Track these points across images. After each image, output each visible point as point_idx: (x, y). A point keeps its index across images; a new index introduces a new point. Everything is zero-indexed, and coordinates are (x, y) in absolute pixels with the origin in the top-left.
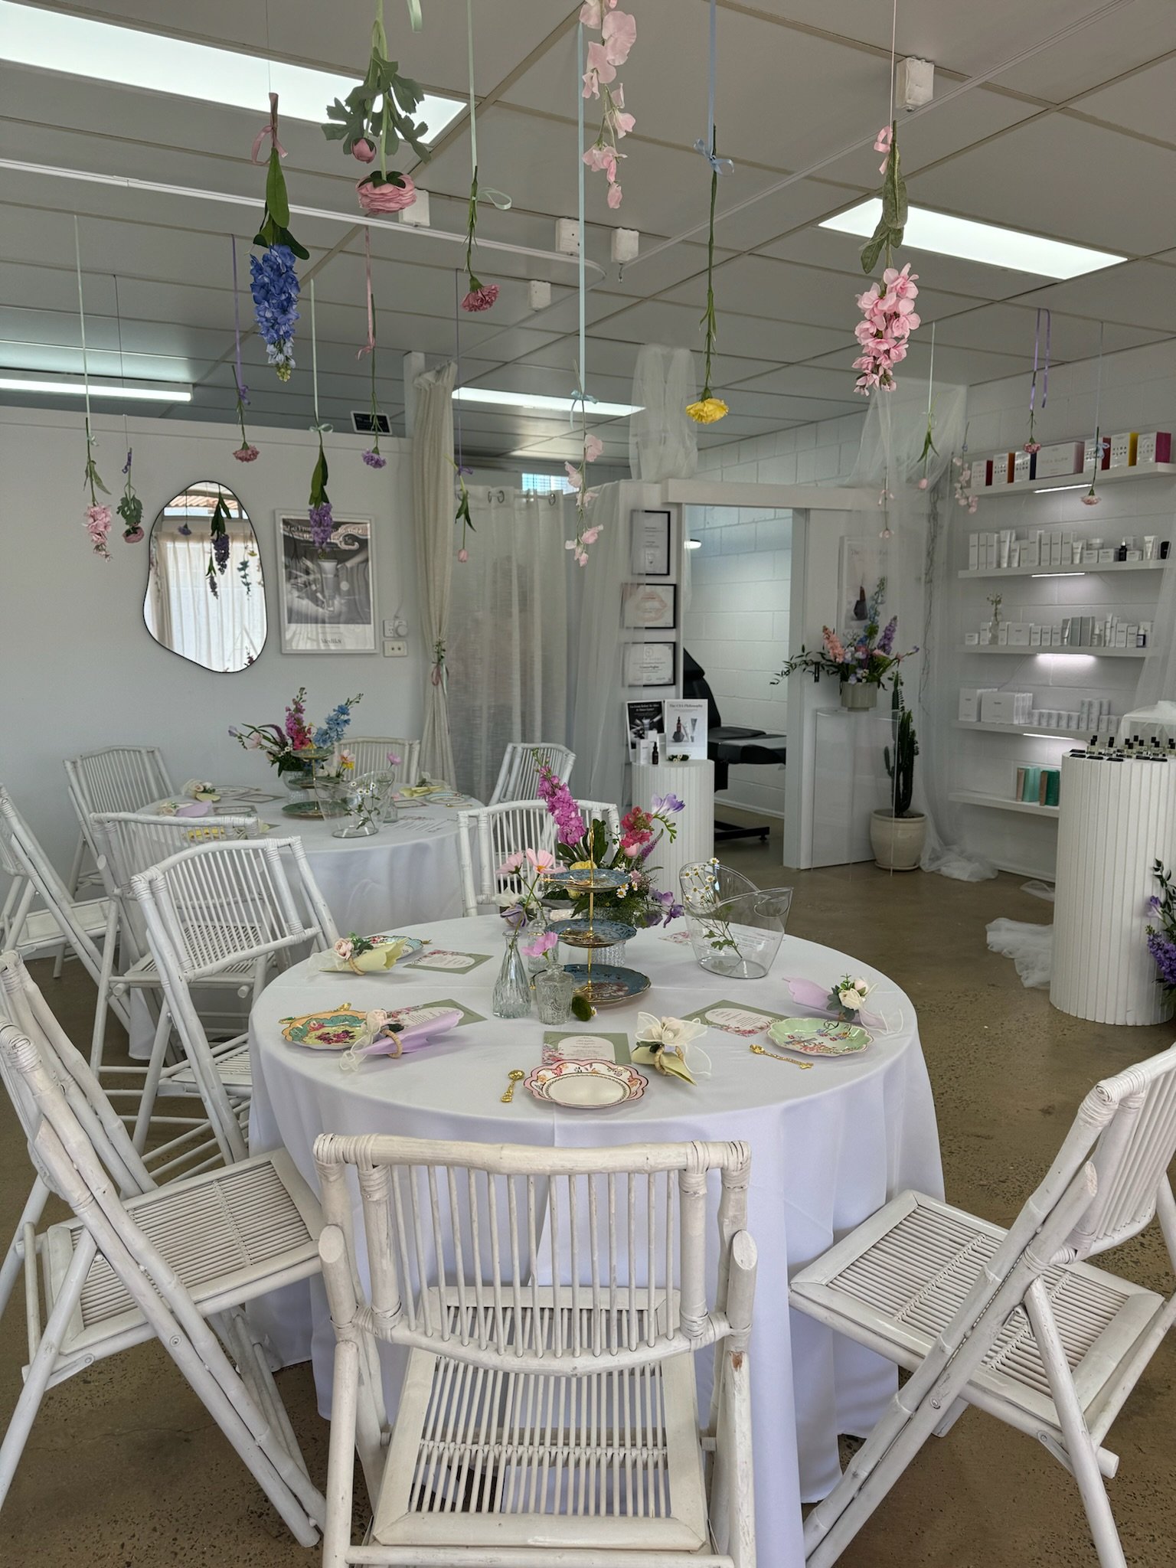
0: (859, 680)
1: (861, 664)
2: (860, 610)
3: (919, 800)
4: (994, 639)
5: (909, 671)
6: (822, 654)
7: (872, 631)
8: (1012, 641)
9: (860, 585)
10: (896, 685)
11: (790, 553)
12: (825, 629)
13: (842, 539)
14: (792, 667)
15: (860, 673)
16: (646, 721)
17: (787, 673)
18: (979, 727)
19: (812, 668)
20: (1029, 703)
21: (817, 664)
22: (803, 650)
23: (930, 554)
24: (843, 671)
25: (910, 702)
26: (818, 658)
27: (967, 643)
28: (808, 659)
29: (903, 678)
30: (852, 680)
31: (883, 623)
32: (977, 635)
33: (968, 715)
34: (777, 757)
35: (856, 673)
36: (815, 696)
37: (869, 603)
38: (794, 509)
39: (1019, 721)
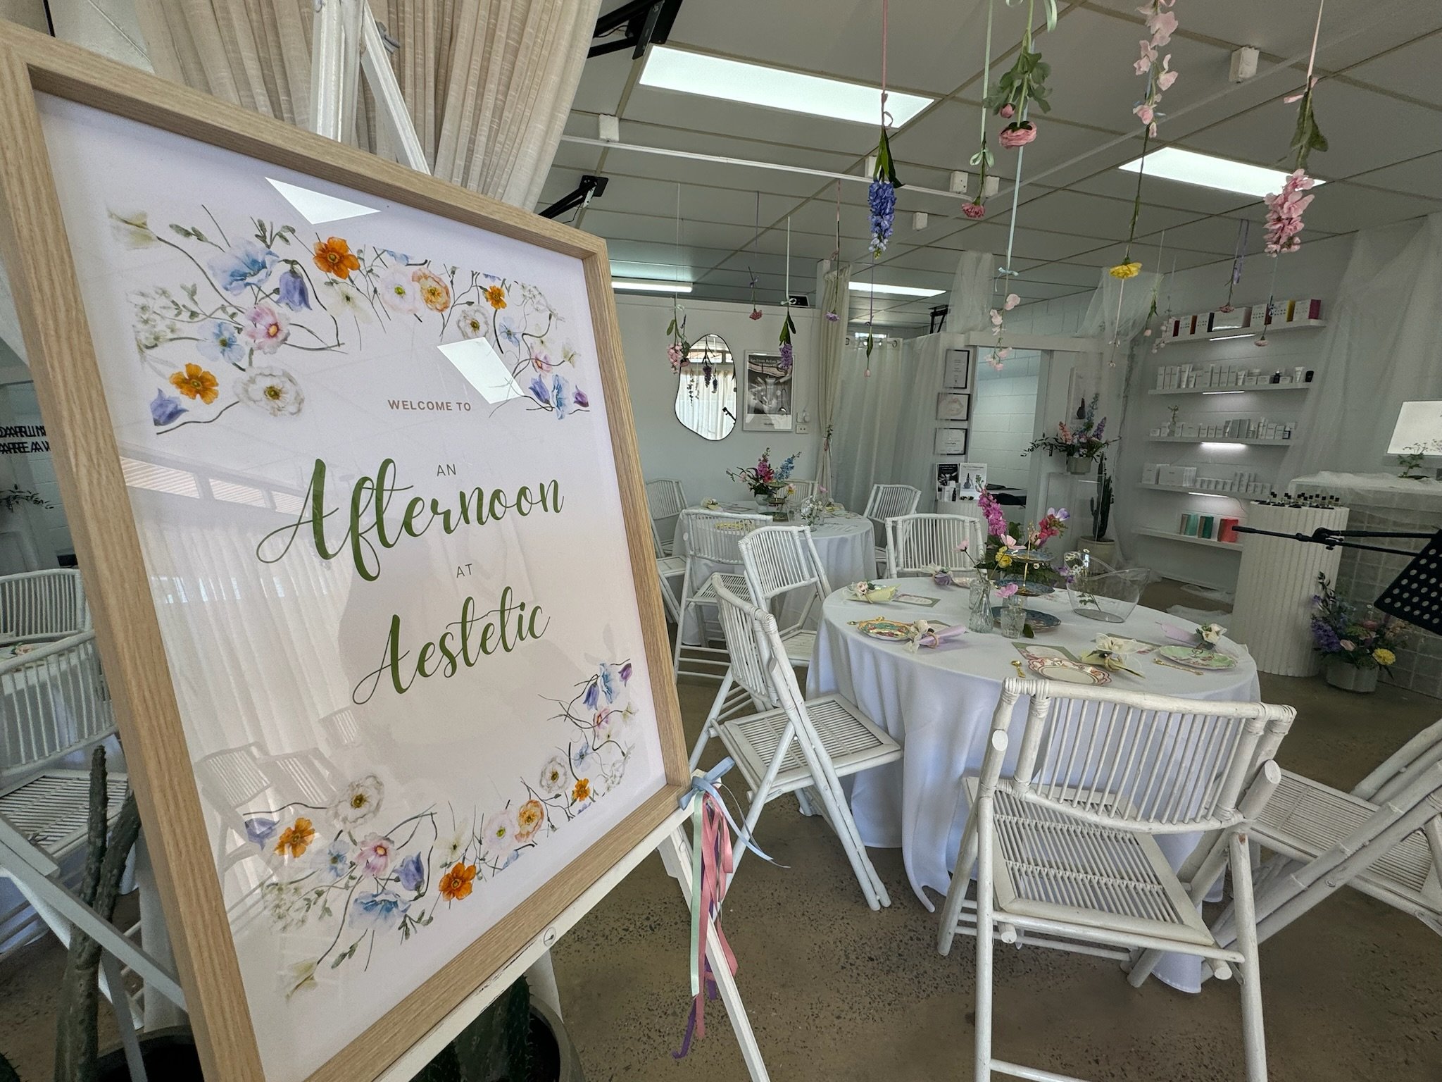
0: (1081, 456)
1: (1083, 445)
2: (1081, 413)
3: (1110, 531)
4: (1172, 433)
5: (1109, 452)
6: (1056, 440)
7: (1089, 426)
8: (1182, 435)
9: (1081, 397)
10: (1101, 460)
11: (1037, 379)
12: (1061, 424)
13: (1072, 370)
14: (1035, 447)
15: (1082, 451)
16: (948, 476)
17: (1032, 450)
18: (1157, 487)
19: (1049, 447)
20: (1193, 474)
21: (1051, 445)
22: (1044, 436)
23: (1128, 380)
24: (1070, 450)
25: (1109, 471)
26: (1053, 442)
27: (1151, 435)
28: (1046, 442)
29: (1107, 455)
30: (1076, 456)
31: (1097, 421)
32: (1159, 431)
33: (1149, 480)
34: (1021, 501)
35: (1079, 451)
36: (1048, 464)
37: (1087, 409)
38: (1042, 350)
39: (1186, 484)
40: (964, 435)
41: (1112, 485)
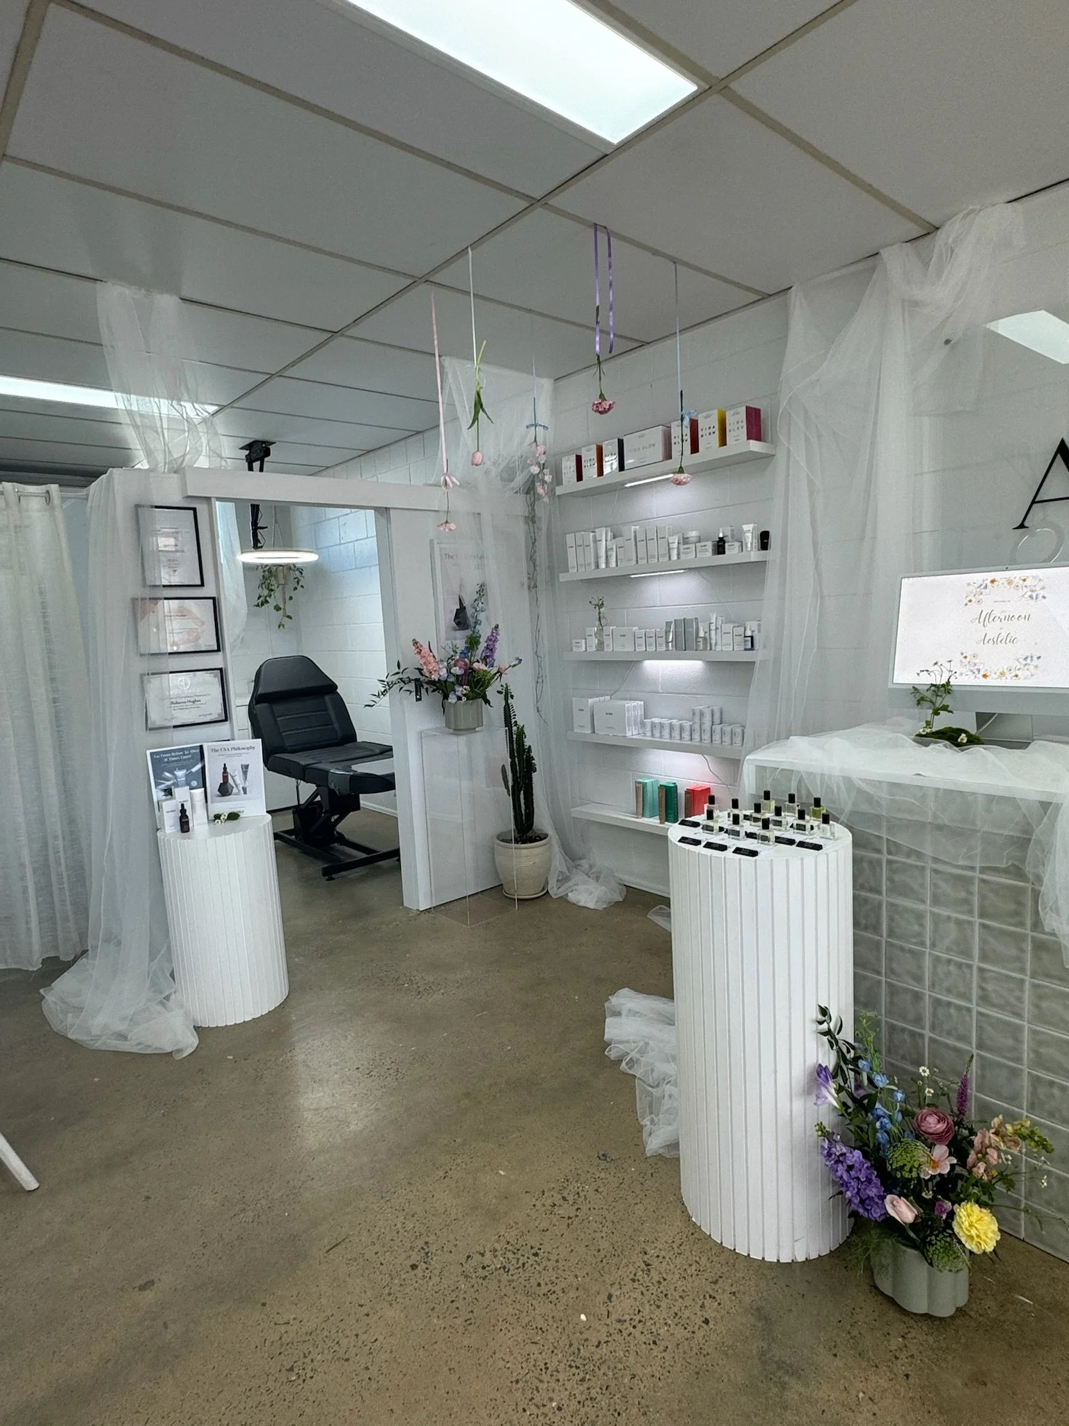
0: (459, 698)
1: (460, 680)
2: (461, 619)
4: (601, 645)
5: (519, 681)
6: (420, 670)
7: (473, 643)
8: (618, 648)
9: (456, 591)
10: (506, 699)
12: (415, 643)
13: (431, 541)
14: (389, 686)
15: (460, 690)
16: (180, 774)
17: (384, 693)
18: (595, 739)
19: (412, 687)
20: (640, 712)
21: (416, 681)
22: (399, 666)
23: (532, 559)
24: (443, 688)
25: (524, 716)
26: (416, 675)
27: (575, 649)
28: (404, 676)
29: (512, 689)
30: (452, 699)
31: (484, 632)
32: (584, 641)
33: (582, 727)
35: (455, 691)
36: (417, 717)
37: (469, 611)
38: (376, 509)
39: (632, 733)
40: (217, 681)
41: (527, 742)
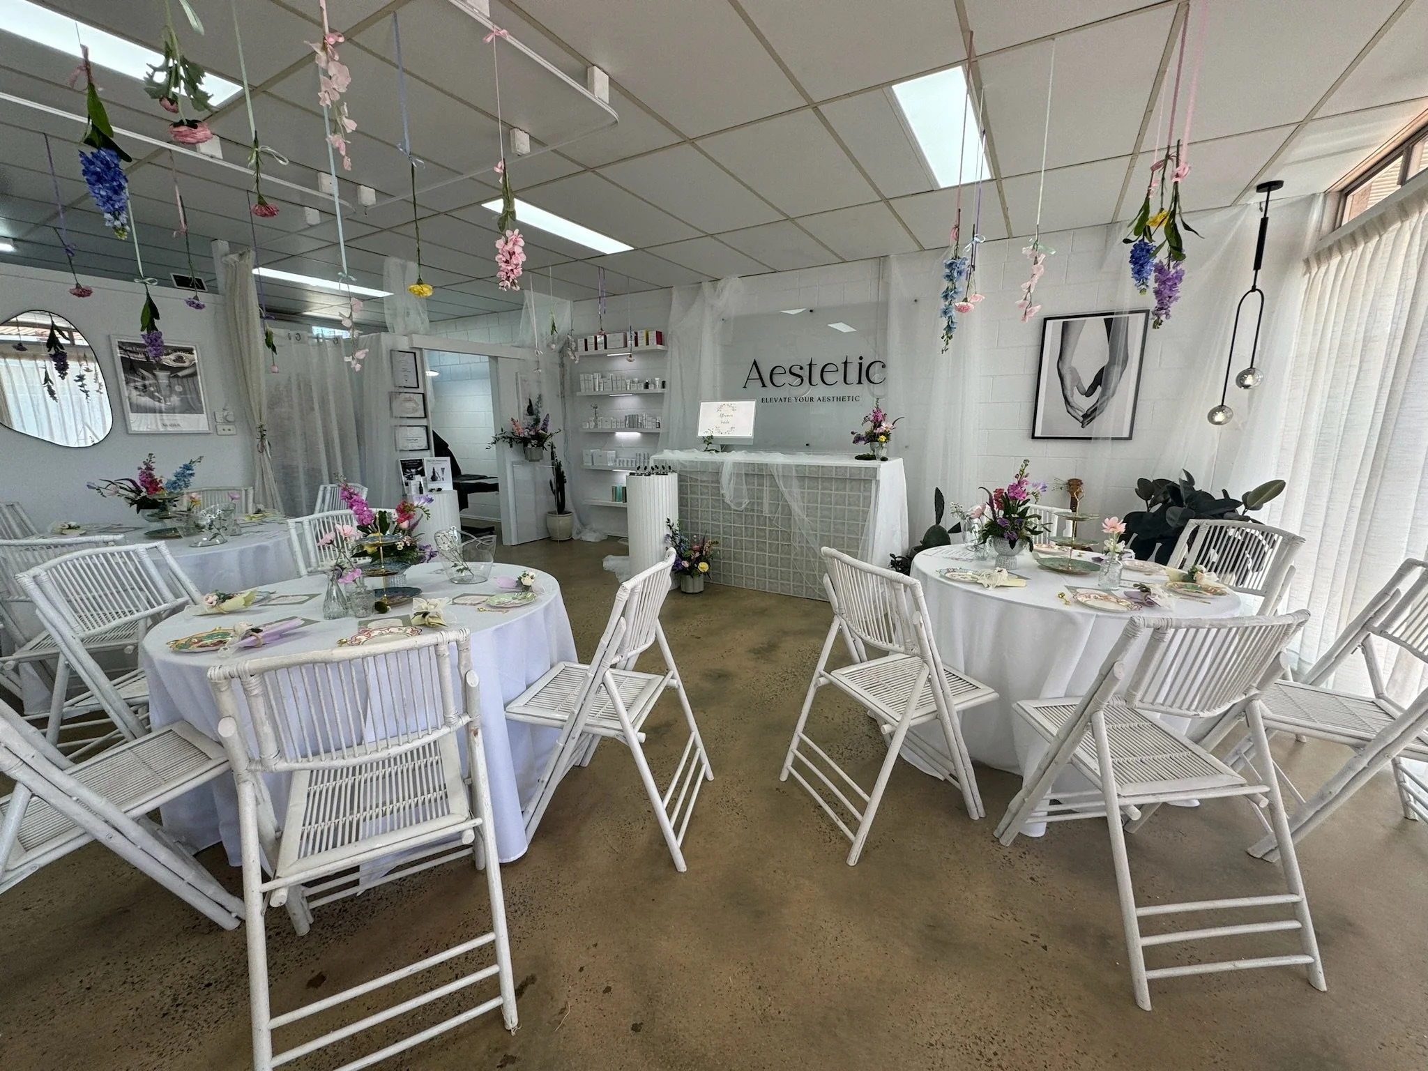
0: (533, 446)
1: (533, 437)
2: (530, 410)
3: (569, 504)
4: (596, 424)
5: (557, 440)
6: (513, 433)
7: (537, 421)
8: (606, 427)
9: (528, 396)
10: (552, 448)
11: (489, 380)
12: (512, 420)
13: (517, 373)
14: (496, 441)
15: (533, 442)
16: (413, 471)
17: (495, 443)
18: (593, 467)
19: (508, 440)
20: (614, 456)
21: (511, 438)
22: (502, 431)
23: (562, 384)
24: (525, 441)
25: (560, 457)
26: (511, 435)
27: (584, 427)
28: (505, 435)
29: (555, 445)
30: (529, 446)
31: (542, 418)
32: (588, 423)
33: (588, 462)
34: (495, 488)
35: (531, 442)
36: (511, 455)
37: (534, 407)
38: (489, 356)
39: (610, 464)
41: (563, 469)
